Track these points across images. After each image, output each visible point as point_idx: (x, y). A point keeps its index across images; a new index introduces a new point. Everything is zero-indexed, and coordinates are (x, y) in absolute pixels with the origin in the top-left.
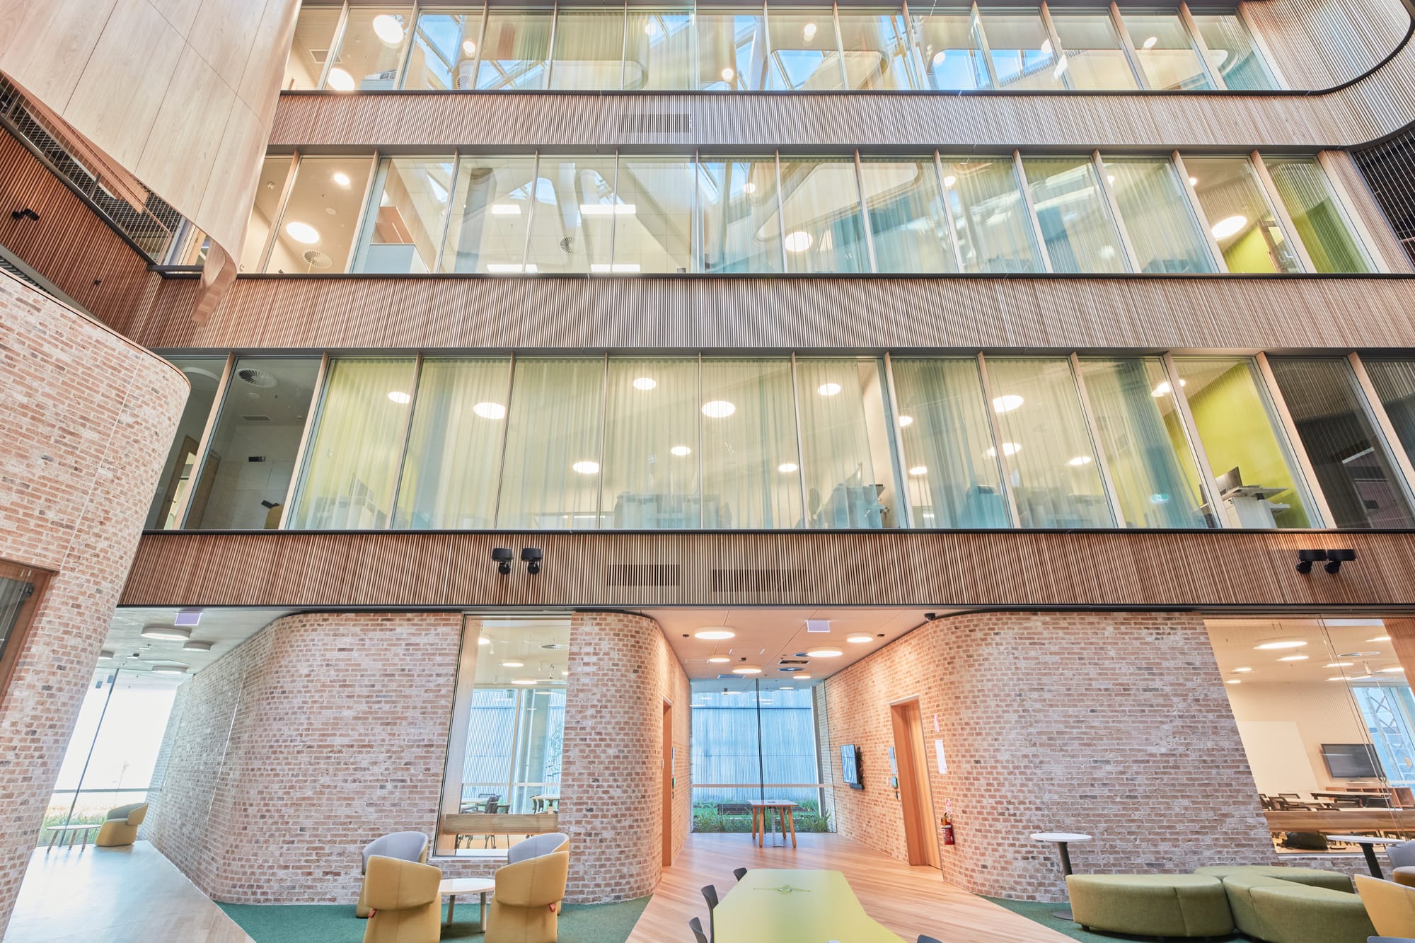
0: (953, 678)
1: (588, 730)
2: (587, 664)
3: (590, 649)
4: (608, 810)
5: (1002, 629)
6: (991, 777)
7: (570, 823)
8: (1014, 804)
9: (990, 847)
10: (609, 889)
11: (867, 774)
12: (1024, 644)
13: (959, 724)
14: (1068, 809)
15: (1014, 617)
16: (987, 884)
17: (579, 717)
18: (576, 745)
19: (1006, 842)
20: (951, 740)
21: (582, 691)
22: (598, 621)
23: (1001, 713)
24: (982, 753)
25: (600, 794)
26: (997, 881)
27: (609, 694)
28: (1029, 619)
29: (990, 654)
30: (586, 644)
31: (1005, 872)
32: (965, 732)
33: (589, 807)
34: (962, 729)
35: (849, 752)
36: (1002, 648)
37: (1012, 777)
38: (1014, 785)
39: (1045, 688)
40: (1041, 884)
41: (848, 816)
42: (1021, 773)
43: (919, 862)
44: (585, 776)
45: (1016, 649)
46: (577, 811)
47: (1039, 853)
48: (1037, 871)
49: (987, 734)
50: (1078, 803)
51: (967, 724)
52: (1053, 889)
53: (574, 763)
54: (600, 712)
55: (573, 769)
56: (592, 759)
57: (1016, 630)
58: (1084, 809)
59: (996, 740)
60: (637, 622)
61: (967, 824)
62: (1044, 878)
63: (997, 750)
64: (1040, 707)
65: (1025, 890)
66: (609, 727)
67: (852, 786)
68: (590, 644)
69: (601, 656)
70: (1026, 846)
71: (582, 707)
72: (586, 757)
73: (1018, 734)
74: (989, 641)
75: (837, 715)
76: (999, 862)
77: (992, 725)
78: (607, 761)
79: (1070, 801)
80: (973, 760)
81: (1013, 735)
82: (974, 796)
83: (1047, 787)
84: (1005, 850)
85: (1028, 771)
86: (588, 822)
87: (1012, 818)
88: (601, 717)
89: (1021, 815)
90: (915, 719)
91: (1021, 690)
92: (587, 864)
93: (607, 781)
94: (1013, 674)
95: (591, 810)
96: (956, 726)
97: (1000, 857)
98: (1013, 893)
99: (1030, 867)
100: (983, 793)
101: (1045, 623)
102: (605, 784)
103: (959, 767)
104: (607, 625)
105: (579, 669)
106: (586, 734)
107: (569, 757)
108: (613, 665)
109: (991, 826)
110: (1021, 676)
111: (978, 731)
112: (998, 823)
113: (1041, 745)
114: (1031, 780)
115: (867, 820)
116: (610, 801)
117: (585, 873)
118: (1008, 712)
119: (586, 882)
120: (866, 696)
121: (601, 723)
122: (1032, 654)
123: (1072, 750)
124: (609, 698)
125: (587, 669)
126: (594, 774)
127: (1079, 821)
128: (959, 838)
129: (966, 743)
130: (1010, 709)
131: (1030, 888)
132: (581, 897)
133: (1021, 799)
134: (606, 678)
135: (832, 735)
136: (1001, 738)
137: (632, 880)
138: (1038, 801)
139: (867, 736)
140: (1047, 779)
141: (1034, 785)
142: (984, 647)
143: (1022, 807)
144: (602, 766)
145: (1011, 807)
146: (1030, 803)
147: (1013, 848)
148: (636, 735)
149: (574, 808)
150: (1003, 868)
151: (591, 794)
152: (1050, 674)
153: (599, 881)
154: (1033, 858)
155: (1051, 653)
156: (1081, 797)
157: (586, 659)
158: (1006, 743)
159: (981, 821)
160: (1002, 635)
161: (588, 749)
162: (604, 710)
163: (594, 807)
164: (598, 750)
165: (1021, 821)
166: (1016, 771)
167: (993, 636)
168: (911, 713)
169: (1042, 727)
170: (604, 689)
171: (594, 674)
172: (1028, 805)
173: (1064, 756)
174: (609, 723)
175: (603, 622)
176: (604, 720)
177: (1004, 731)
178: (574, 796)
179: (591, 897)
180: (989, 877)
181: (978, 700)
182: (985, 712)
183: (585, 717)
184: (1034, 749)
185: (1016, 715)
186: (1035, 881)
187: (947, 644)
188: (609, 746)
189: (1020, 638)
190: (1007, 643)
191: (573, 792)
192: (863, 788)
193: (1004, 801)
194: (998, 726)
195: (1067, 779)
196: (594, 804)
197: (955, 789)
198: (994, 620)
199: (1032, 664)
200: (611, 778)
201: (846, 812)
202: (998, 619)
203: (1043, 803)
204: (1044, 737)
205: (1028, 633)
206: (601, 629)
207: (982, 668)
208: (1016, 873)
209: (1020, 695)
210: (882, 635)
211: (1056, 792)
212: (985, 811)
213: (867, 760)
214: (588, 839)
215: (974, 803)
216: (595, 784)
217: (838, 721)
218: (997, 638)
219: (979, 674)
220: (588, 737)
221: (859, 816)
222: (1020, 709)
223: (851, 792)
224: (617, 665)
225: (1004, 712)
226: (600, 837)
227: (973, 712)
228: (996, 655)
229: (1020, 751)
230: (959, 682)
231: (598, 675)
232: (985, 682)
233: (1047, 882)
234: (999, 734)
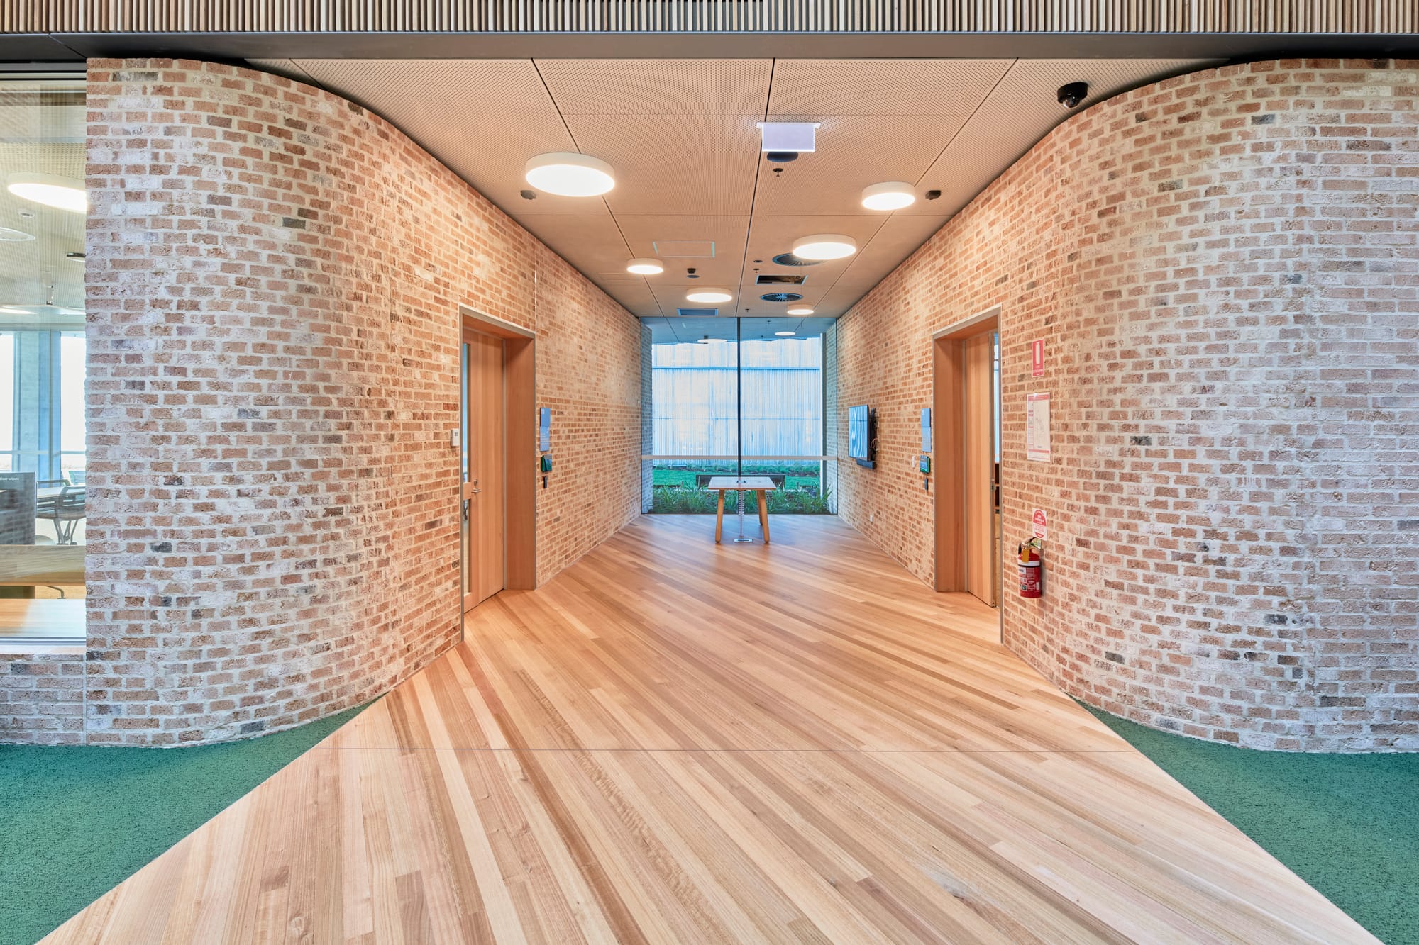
0: (1105, 249)
1: (148, 362)
2: (136, 196)
3: (141, 157)
4: (212, 548)
5: (1281, 105)
6: (1172, 475)
7: (116, 575)
8: (1224, 537)
9: (1138, 623)
10: (225, 713)
11: (883, 447)
12: (1335, 145)
13: (1105, 356)
14: (1366, 552)
15: (1319, 74)
16: (1115, 691)
17: (121, 330)
18: (116, 399)
19: (1185, 617)
20: (1075, 392)
21: (126, 264)
22: (160, 81)
23: (1232, 326)
24: (1158, 421)
25: (189, 512)
26: (1143, 691)
27: (201, 273)
28: (1358, 78)
29: (1231, 176)
30: (131, 144)
31: (1168, 678)
32: (1118, 375)
33: (160, 540)
34: (1112, 367)
35: (859, 415)
36: (1268, 158)
37: (1233, 477)
38: (1235, 496)
39: (1368, 261)
40: (1257, 712)
41: (852, 498)
42: (1259, 469)
43: (952, 587)
44: (146, 472)
45: (1308, 159)
46: (130, 549)
47: (1268, 646)
48: (1256, 683)
49: (1181, 377)
50: (1391, 539)
51: (1127, 354)
52: (1287, 723)
53: (116, 440)
54: (179, 318)
55: (113, 454)
56: (160, 431)
57: (1319, 109)
58: (1405, 552)
59: (1204, 390)
60: (292, 98)
61: (1085, 567)
62: (1271, 699)
63: (1205, 414)
64: (1344, 309)
65: (1212, 720)
66: (206, 354)
67: (860, 462)
68: (142, 144)
69: (173, 175)
70: (1237, 629)
71: (129, 304)
72: (147, 426)
73: (1270, 375)
74: (1236, 140)
75: (849, 366)
76: (1157, 655)
77: (1202, 355)
78: (203, 436)
79: (1371, 533)
80: (1127, 436)
81: (1257, 377)
82: (1118, 513)
83: (1321, 502)
84: (1177, 634)
85: (1280, 465)
86: (160, 575)
87: (1212, 569)
88: (181, 331)
89: (1238, 562)
90: (978, 360)
91: (1302, 266)
92: (160, 664)
93: (208, 481)
94: (1288, 225)
95: (165, 548)
96: (1096, 361)
97: (1162, 645)
98: (1180, 721)
99: (1238, 675)
100: (1143, 508)
101: (1401, 90)
102: (203, 490)
103: (1085, 450)
104: (187, 92)
105: (116, 209)
106: (143, 372)
107: (102, 426)
108: (212, 199)
109: (1150, 580)
110: (1308, 231)
111: (1156, 369)
112: (1169, 577)
113: (1328, 403)
114: (1283, 484)
115: (876, 509)
116: (219, 527)
117: (159, 682)
118: (1255, 322)
119: (162, 702)
120: (893, 330)
121: (182, 344)
122: (1352, 172)
123: (1405, 416)
124: (202, 283)
125: (136, 209)
126: (168, 467)
127: (1385, 580)
128: (1056, 588)
129: (1117, 398)
130: (1261, 315)
131: (1227, 718)
132: (150, 732)
133: (1248, 526)
134: (190, 233)
135: (840, 394)
136: (1219, 385)
137: (299, 688)
138: (1291, 534)
139: (888, 392)
140: (1325, 484)
141: (1292, 496)
142: (1217, 158)
143: (1244, 545)
144: (189, 449)
145: (1215, 544)
146: (1269, 536)
147: (1202, 632)
148: (297, 375)
149: (123, 543)
150: (1163, 669)
151: (162, 510)
152: (1388, 226)
153: (193, 699)
154: (1251, 656)
155: (1402, 172)
156: (1403, 525)
157: (133, 183)
158: (1232, 399)
159: (1124, 567)
160: (1278, 123)
161: (148, 409)
162: (188, 314)
163: (174, 542)
164: (177, 411)
165: (1236, 576)
166: (1249, 464)
167: (1249, 126)
168: (972, 350)
169: (1339, 359)
170: (188, 261)
171: (156, 222)
172: (1262, 542)
173: (1380, 429)
174: (205, 346)
175: (177, 86)
176: (189, 339)
177: (1232, 370)
178: (122, 517)
179: (176, 732)
180: (1123, 679)
181: (1171, 296)
182: (1188, 324)
183: (137, 331)
184: (1307, 411)
185: (1276, 329)
186: (1245, 705)
187: (1104, 165)
188: (210, 400)
189: (1326, 131)
190: (1287, 145)
191: (118, 508)
192: (875, 466)
193: (1199, 529)
194: (1216, 357)
195: (1376, 484)
196: (173, 533)
197: (1064, 494)
198: (1261, 81)
199: (1344, 198)
200: (219, 476)
201: (850, 492)
202: (1273, 80)
203: (1303, 538)
204: (1340, 383)
205: (1351, 118)
206: (171, 105)
207: (1201, 214)
208: (1197, 684)
209: (1297, 279)
210: (935, 194)
211: (1342, 514)
212: (1139, 548)
213: (884, 428)
214: (161, 611)
215: (1114, 528)
216: (173, 489)
217: (849, 374)
218: (1262, 132)
219: (1186, 230)
220: (148, 379)
221: (865, 502)
222: (1290, 315)
223: (859, 469)
224: (227, 201)
225: (1241, 322)
226: (192, 606)
227: (1152, 327)
228: (1248, 177)
229: (1268, 416)
230: (1123, 256)
231: (167, 224)
232: (1201, 250)
233: (1274, 708)
234: (1216, 376)
